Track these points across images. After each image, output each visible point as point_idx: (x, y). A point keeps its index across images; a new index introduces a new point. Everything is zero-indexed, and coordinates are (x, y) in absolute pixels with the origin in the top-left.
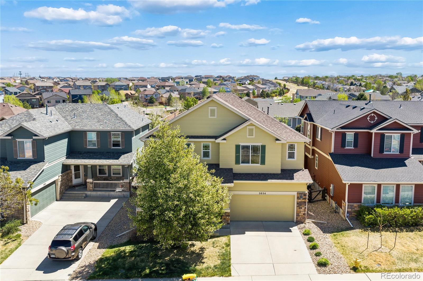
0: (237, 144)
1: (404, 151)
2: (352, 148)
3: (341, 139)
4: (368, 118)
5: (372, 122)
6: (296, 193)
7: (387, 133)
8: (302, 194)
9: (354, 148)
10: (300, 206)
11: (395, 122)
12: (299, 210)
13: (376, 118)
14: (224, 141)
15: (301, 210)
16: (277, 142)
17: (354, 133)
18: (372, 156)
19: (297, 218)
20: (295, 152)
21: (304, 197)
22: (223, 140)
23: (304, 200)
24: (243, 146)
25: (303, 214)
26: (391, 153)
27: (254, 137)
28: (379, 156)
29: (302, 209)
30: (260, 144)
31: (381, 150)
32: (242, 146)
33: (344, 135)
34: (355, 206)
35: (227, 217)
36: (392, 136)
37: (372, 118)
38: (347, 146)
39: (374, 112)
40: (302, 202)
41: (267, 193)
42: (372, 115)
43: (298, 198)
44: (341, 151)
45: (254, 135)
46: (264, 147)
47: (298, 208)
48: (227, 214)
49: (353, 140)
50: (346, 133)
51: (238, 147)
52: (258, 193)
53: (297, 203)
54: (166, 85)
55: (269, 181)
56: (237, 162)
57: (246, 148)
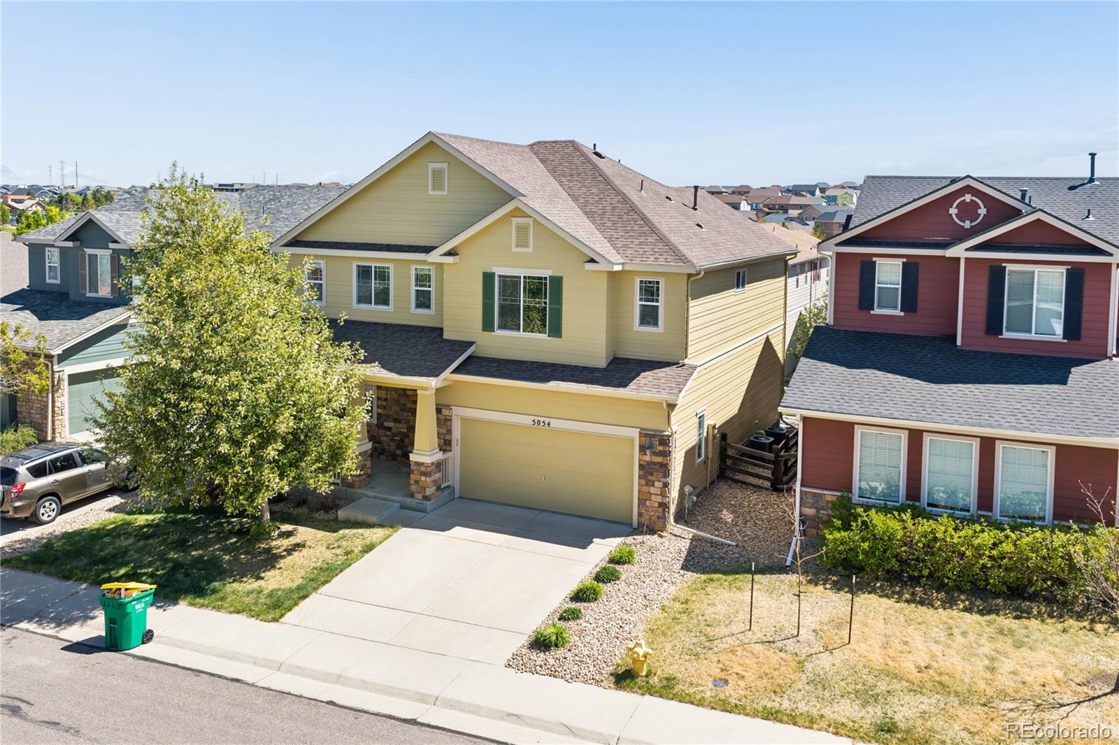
0: (488, 270)
1: (1083, 333)
2: (898, 312)
3: (857, 280)
4: (953, 211)
5: (967, 224)
6: (635, 433)
7: (1015, 265)
8: (653, 436)
9: (902, 314)
10: (650, 478)
11: (1039, 219)
12: (645, 489)
13: (982, 211)
14: (450, 260)
15: (652, 490)
16: (589, 266)
17: (905, 260)
18: (959, 343)
19: (640, 515)
20: (660, 304)
21: (661, 448)
22: (445, 255)
23: (659, 459)
24: (503, 276)
25: (656, 505)
26: (1033, 336)
27: (530, 250)
28: (985, 344)
29: (653, 485)
30: (546, 273)
31: (994, 324)
32: (500, 276)
33: (867, 268)
34: (829, 498)
35: (423, 478)
36: (1034, 272)
37: (968, 211)
38: (880, 307)
39: (968, 186)
40: (654, 464)
41: (555, 423)
42: (968, 198)
43: (643, 449)
44: (856, 322)
45: (531, 243)
46: (557, 282)
47: (643, 482)
48: (423, 469)
49: (900, 286)
50: (874, 259)
51: (488, 278)
52: (528, 420)
53: (641, 467)
54: (790, 203)
55: (554, 385)
56: (488, 326)
57: (510, 284)
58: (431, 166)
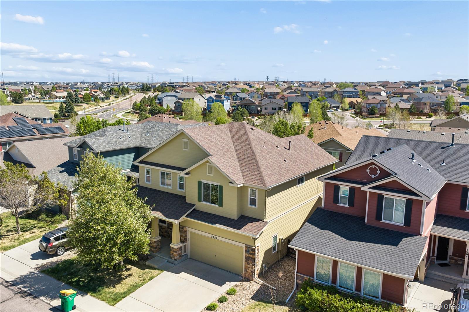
0: (199, 180)
1: (412, 224)
2: (347, 206)
3: (333, 192)
4: (368, 171)
5: (373, 176)
6: (244, 246)
7: (387, 195)
8: (249, 248)
9: (349, 207)
10: (248, 262)
11: (395, 180)
12: (247, 265)
13: (379, 172)
14: (186, 176)
15: (249, 266)
16: (230, 184)
17: (350, 187)
18: (366, 222)
19: (245, 274)
20: (256, 198)
21: (252, 252)
22: (186, 174)
23: (251, 256)
24: (205, 183)
25: (250, 271)
26: (393, 223)
27: (213, 175)
28: (375, 223)
29: (249, 264)
30: (218, 184)
31: (379, 217)
32: (203, 183)
33: (337, 188)
34: (306, 278)
35: (174, 253)
36: (394, 199)
37: (373, 171)
38: (341, 203)
39: (373, 162)
40: (250, 257)
41: (218, 238)
42: (373, 166)
43: (246, 251)
44: (332, 208)
45: (213, 174)
46: (221, 188)
47: (246, 263)
48: (174, 250)
49: (348, 196)
50: (339, 185)
51: (199, 183)
52: (210, 236)
53: (246, 258)
54: (404, 92)
55: (217, 226)
56: (199, 200)
57: (206, 186)
58: (184, 140)
